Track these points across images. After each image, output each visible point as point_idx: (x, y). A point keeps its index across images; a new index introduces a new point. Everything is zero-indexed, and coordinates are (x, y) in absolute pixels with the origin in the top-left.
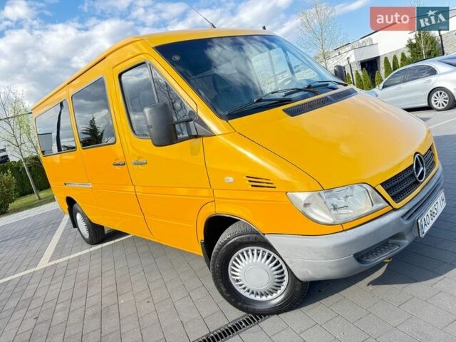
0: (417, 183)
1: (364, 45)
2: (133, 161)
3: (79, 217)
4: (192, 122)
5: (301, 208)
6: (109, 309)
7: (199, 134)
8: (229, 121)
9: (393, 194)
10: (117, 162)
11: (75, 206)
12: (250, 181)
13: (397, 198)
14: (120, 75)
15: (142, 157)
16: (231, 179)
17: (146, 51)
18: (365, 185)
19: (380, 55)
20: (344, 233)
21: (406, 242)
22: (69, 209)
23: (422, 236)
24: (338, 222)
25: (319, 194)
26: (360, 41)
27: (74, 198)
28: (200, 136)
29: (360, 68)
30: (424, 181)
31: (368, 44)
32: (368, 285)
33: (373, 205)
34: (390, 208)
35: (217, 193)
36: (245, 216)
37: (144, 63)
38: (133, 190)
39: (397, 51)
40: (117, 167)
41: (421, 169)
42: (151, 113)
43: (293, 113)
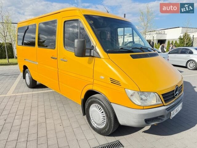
0: (174, 97)
1: (161, 33)
2: (61, 59)
3: (27, 75)
4: (93, 50)
5: (129, 96)
6: (41, 124)
7: (94, 56)
8: (108, 54)
9: (165, 99)
10: (53, 57)
11: (27, 70)
12: (111, 80)
13: (166, 101)
14: (65, 22)
15: (65, 58)
16: (103, 77)
17: (80, 16)
18: (156, 93)
19: (166, 39)
20: (143, 110)
21: (165, 119)
22: (23, 70)
23: (171, 118)
24: (142, 105)
25: (138, 93)
26: (160, 31)
27: (28, 67)
28: (94, 57)
29: (157, 42)
30: (177, 97)
31: (163, 33)
32: (143, 132)
33: (157, 102)
34: (163, 105)
35: (95, 82)
36: (105, 94)
37: (78, 20)
38: (57, 70)
39: (174, 39)
40: (52, 59)
41: (177, 92)
42: (78, 42)
43: (134, 57)
